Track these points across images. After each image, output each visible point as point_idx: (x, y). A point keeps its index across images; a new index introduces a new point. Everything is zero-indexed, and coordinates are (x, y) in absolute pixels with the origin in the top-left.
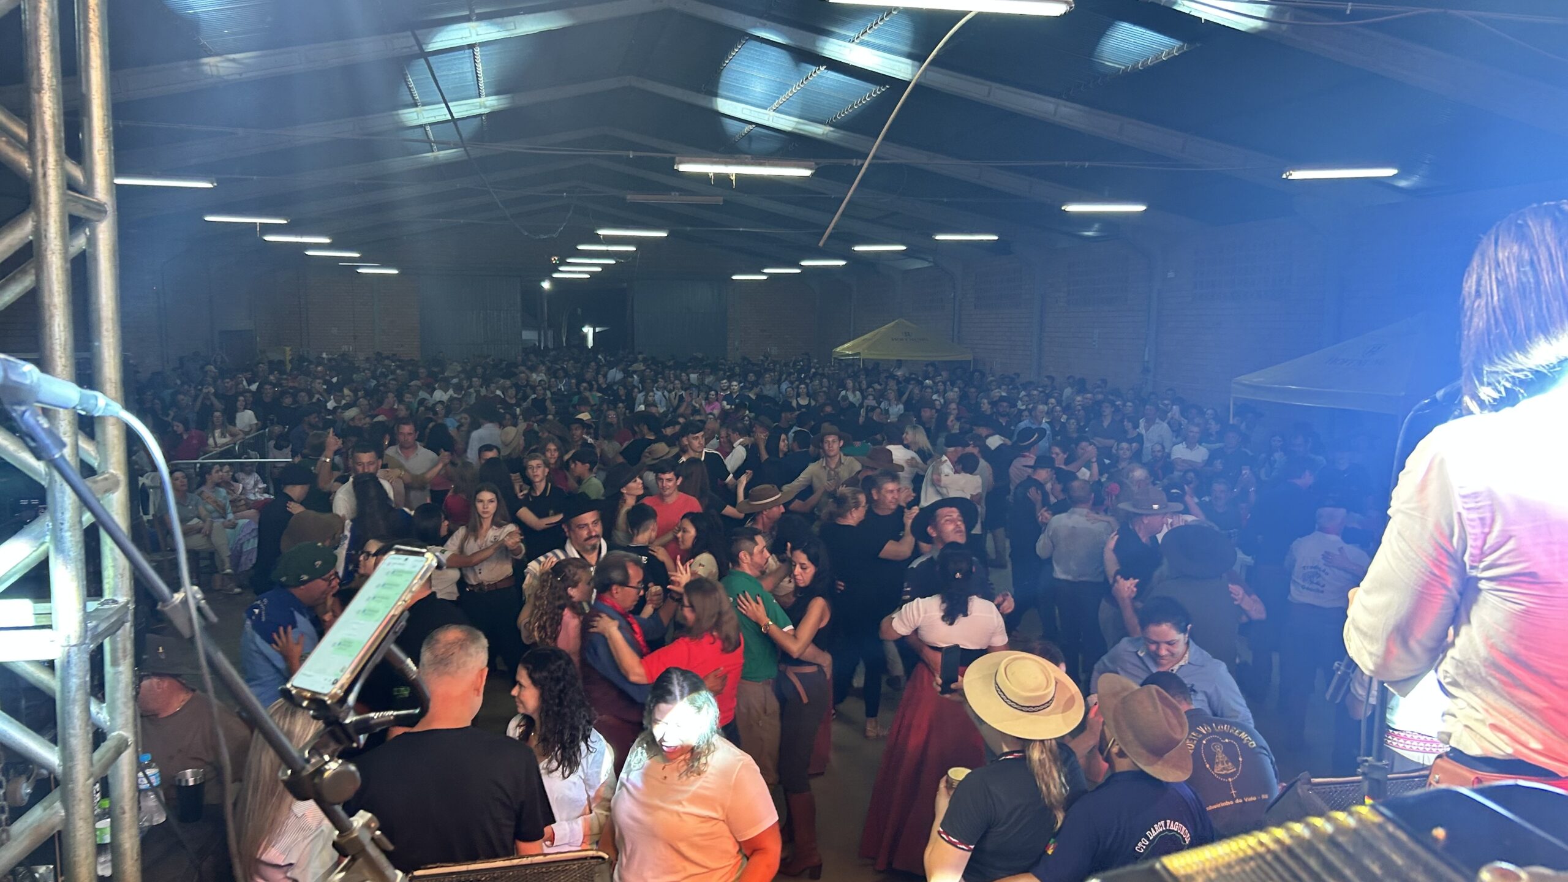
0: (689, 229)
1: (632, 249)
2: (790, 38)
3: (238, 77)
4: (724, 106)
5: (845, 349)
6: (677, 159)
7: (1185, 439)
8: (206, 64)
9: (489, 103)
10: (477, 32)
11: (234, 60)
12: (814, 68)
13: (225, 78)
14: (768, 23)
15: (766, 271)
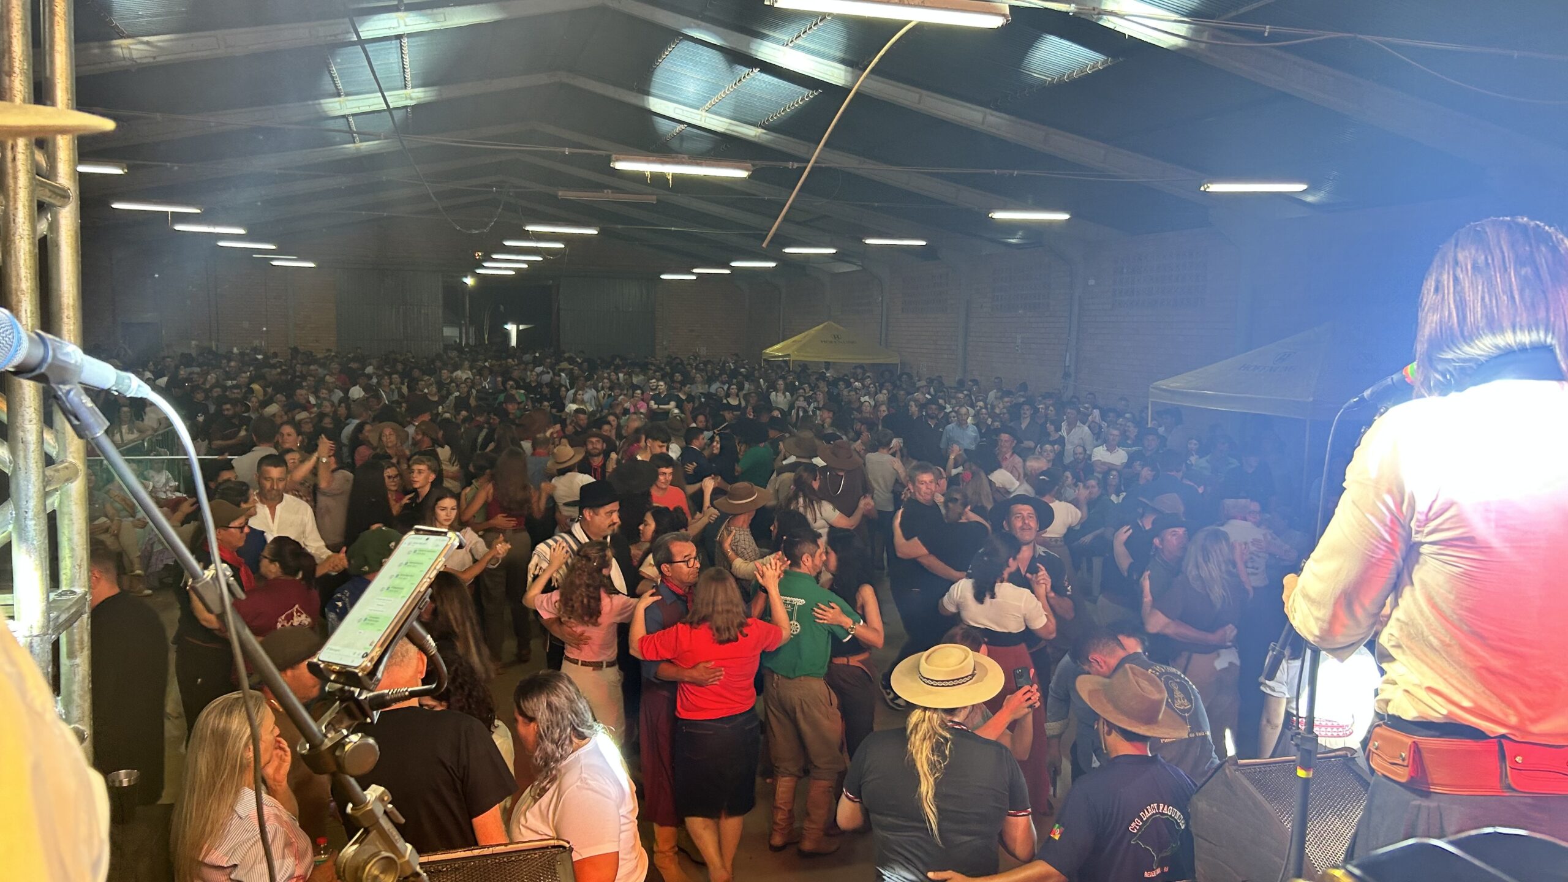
0: (620, 227)
1: (561, 246)
2: (725, 39)
3: (152, 60)
4: (655, 104)
5: (775, 351)
6: (614, 156)
7: (1105, 442)
8: (117, 46)
9: (416, 95)
10: (405, 22)
11: (148, 43)
12: (747, 70)
13: (139, 61)
14: (703, 24)
15: (695, 271)
